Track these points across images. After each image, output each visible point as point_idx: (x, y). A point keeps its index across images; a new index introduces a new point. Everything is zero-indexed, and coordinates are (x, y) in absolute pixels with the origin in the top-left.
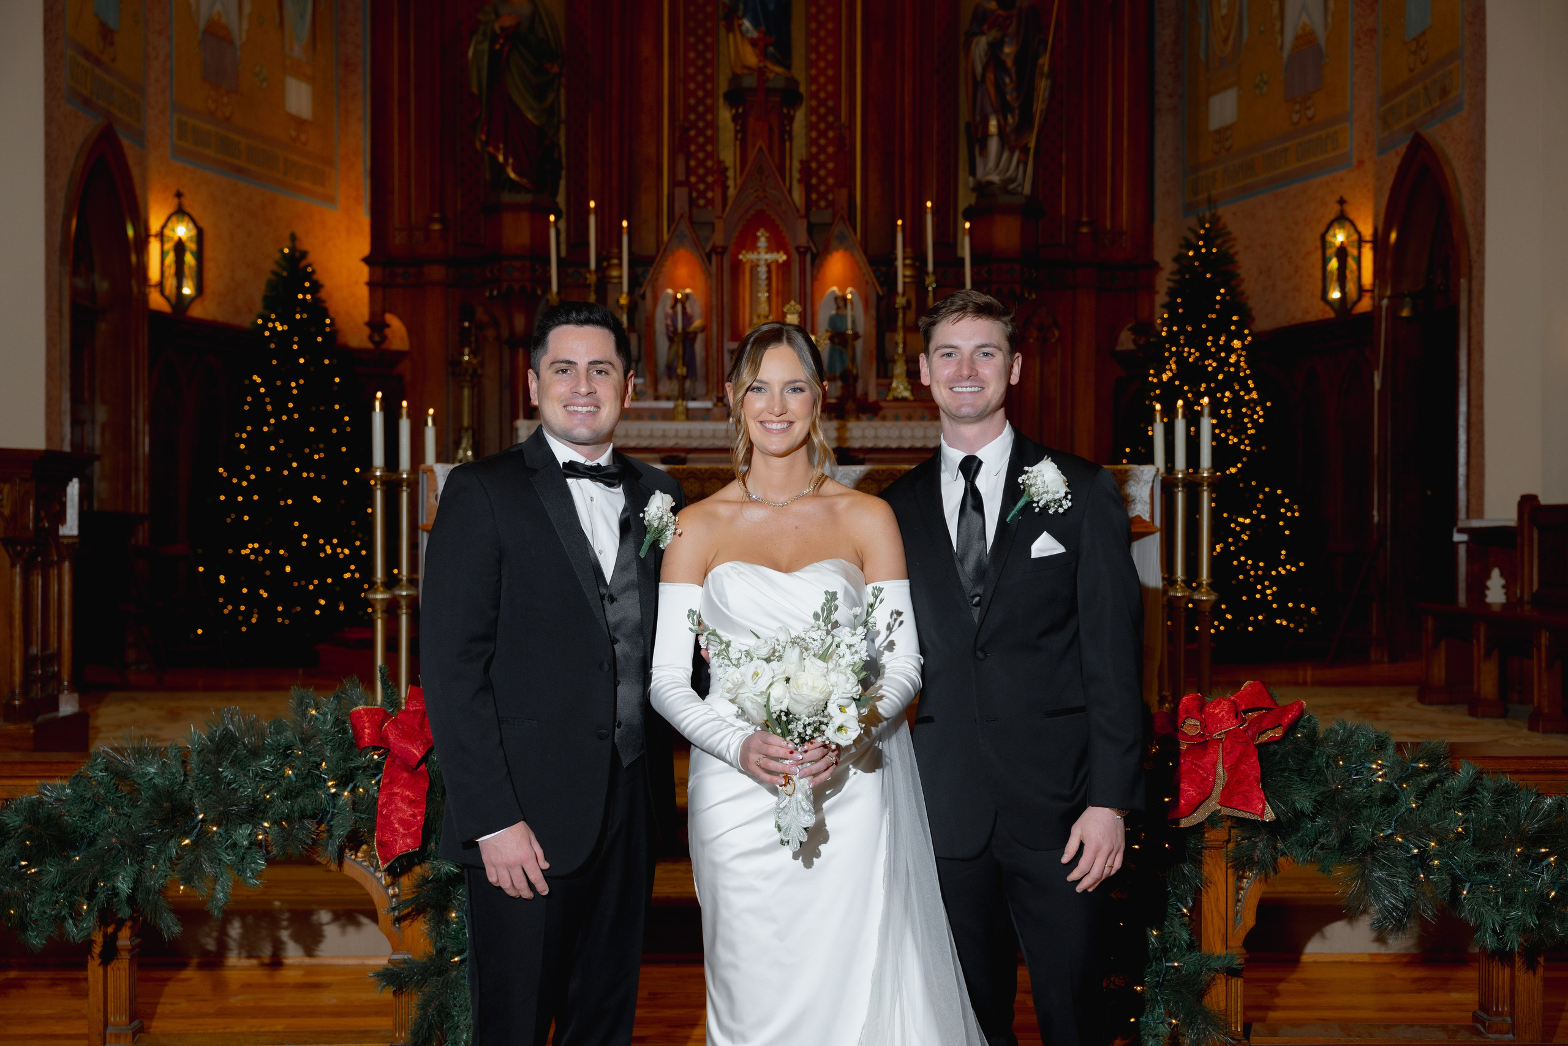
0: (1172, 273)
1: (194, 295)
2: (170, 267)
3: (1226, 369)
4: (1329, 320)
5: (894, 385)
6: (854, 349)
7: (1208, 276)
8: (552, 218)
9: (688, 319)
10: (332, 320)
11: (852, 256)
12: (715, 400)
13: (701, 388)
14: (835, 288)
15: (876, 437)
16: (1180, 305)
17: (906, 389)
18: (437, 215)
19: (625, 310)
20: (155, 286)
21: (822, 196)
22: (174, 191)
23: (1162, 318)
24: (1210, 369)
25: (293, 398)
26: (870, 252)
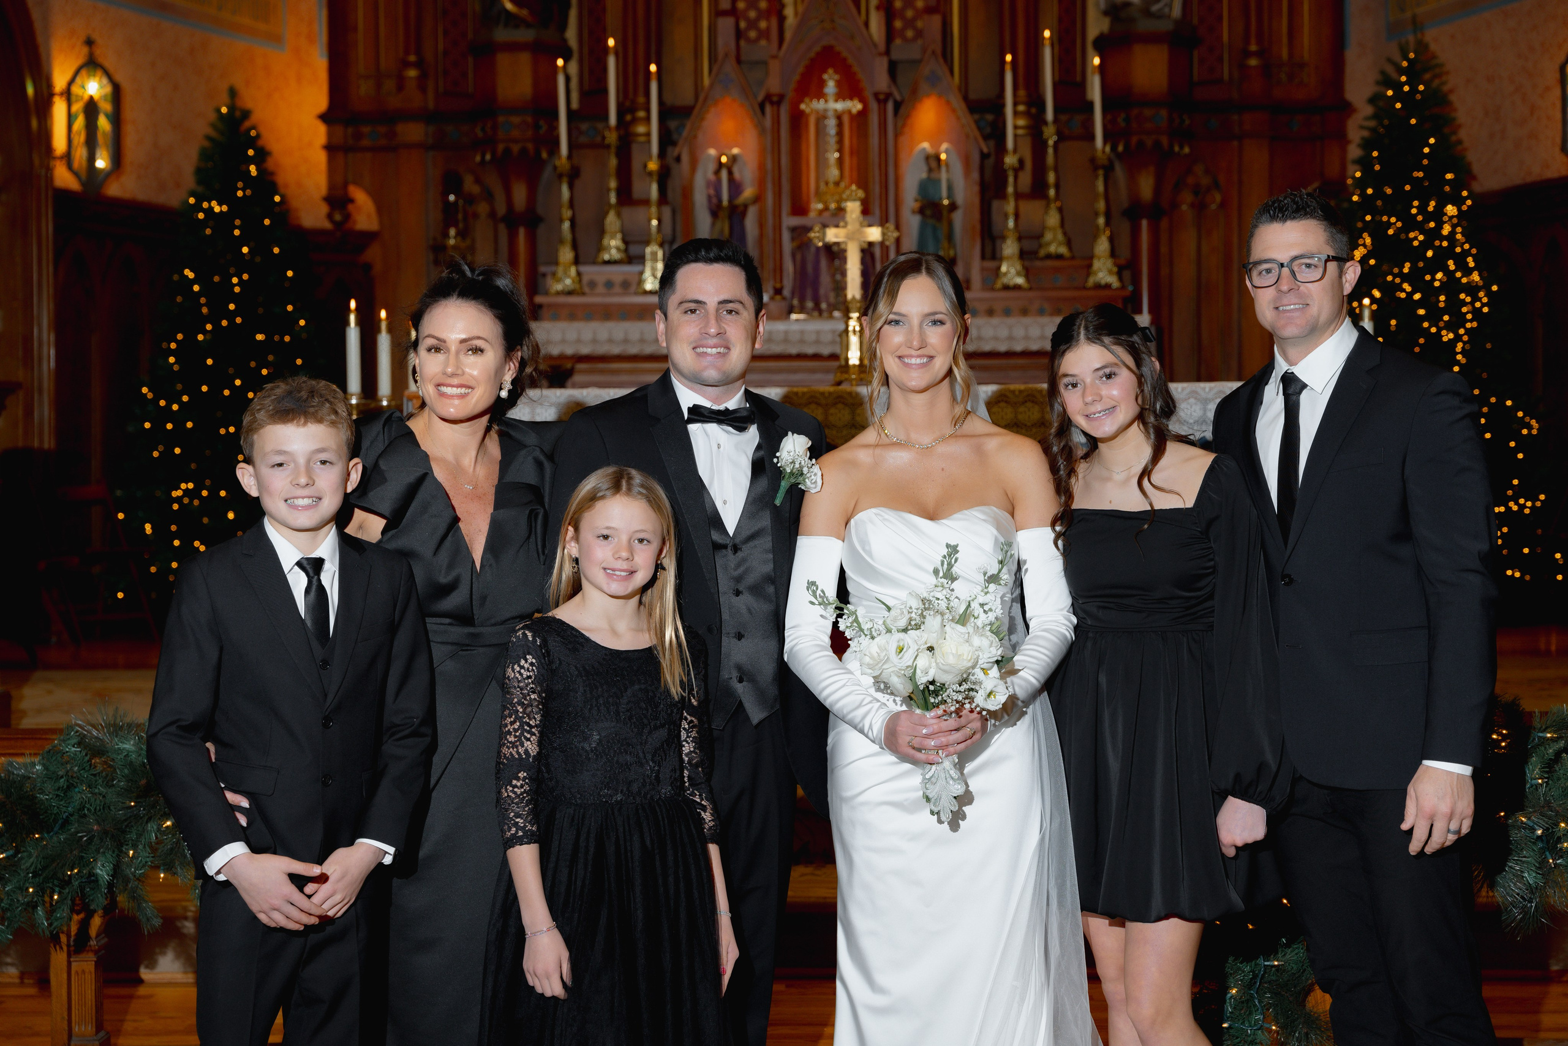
0: (1367, 118)
1: (109, 167)
2: (79, 134)
3: (1437, 243)
5: (1004, 269)
6: (950, 224)
7: (1413, 121)
8: (560, 62)
9: (735, 187)
10: (282, 197)
11: (948, 103)
12: (772, 291)
14: (926, 145)
16: (1377, 160)
17: (1018, 274)
18: (412, 58)
19: (655, 177)
20: (61, 158)
21: (909, 23)
22: (83, 38)
23: (1354, 178)
24: (1416, 243)
25: (234, 298)
26: (972, 96)
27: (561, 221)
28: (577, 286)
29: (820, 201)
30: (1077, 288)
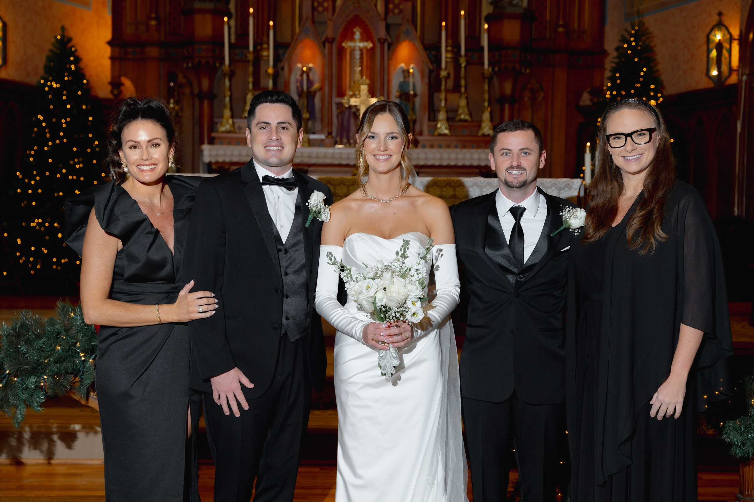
0: (614, 58)
4: (711, 88)
5: (439, 125)
6: (414, 103)
7: (636, 60)
8: (226, 19)
9: (310, 83)
10: (87, 81)
11: (414, 45)
12: (327, 134)
13: (318, 126)
14: (403, 65)
15: (426, 158)
16: (618, 78)
17: (446, 128)
18: (153, 15)
19: (271, 77)
21: (397, 6)
23: (607, 86)
25: (63, 130)
26: (426, 42)
27: (225, 97)
28: (232, 129)
29: (351, 91)
30: (474, 136)
